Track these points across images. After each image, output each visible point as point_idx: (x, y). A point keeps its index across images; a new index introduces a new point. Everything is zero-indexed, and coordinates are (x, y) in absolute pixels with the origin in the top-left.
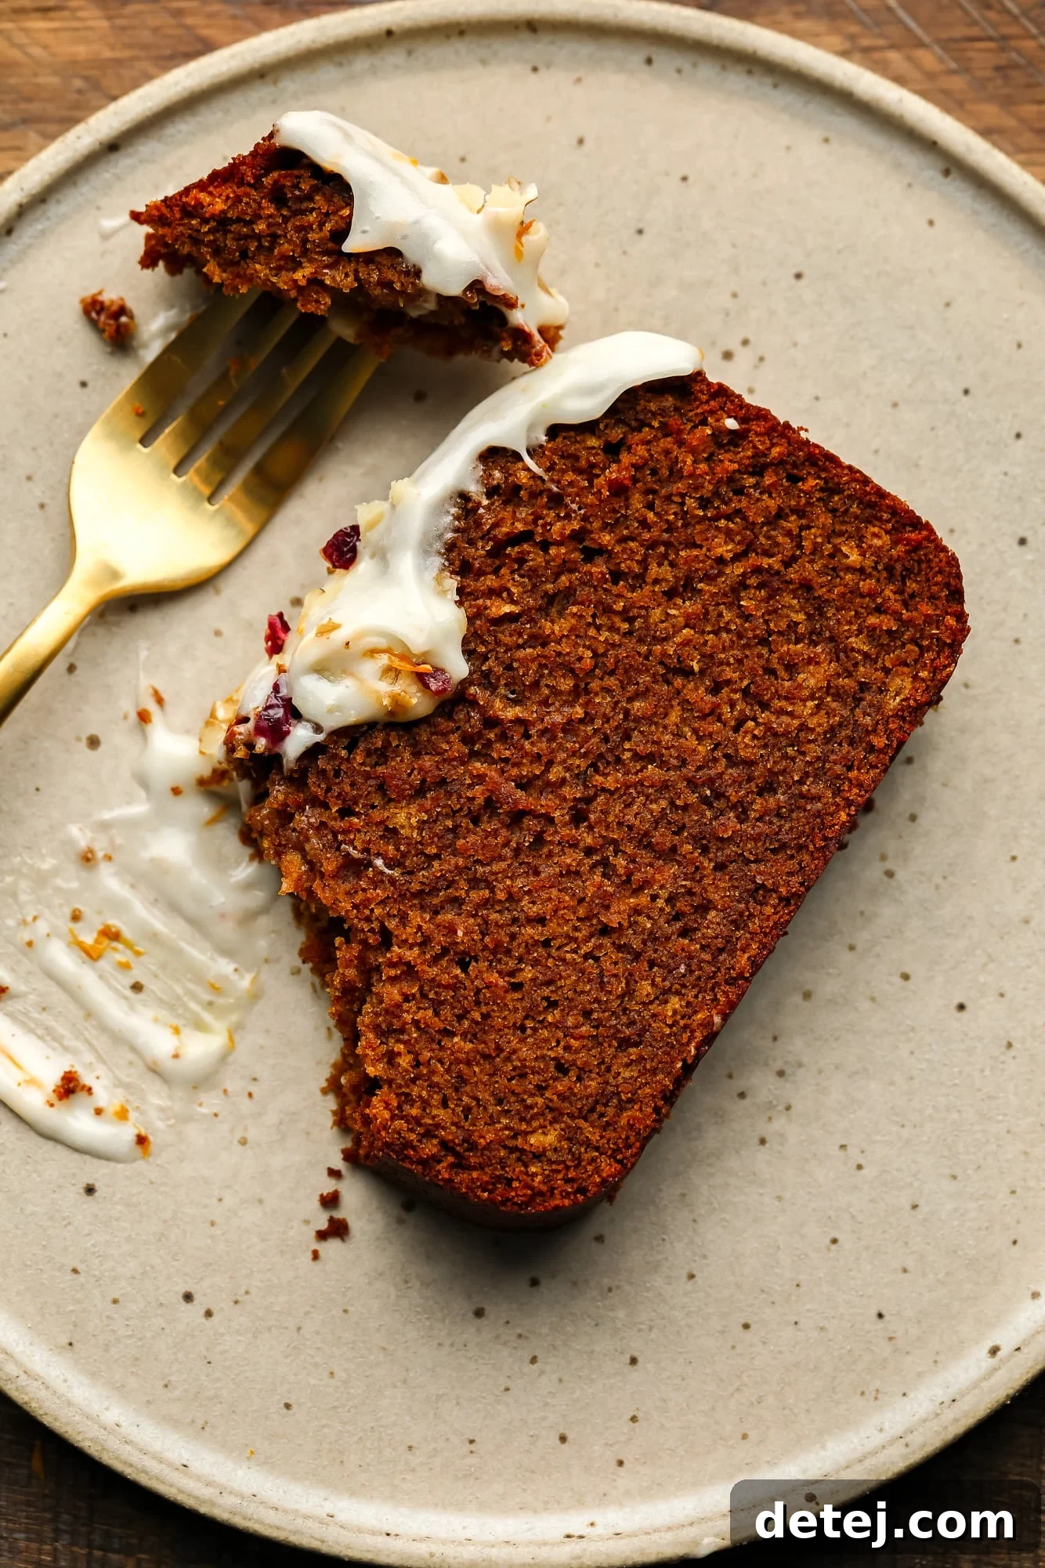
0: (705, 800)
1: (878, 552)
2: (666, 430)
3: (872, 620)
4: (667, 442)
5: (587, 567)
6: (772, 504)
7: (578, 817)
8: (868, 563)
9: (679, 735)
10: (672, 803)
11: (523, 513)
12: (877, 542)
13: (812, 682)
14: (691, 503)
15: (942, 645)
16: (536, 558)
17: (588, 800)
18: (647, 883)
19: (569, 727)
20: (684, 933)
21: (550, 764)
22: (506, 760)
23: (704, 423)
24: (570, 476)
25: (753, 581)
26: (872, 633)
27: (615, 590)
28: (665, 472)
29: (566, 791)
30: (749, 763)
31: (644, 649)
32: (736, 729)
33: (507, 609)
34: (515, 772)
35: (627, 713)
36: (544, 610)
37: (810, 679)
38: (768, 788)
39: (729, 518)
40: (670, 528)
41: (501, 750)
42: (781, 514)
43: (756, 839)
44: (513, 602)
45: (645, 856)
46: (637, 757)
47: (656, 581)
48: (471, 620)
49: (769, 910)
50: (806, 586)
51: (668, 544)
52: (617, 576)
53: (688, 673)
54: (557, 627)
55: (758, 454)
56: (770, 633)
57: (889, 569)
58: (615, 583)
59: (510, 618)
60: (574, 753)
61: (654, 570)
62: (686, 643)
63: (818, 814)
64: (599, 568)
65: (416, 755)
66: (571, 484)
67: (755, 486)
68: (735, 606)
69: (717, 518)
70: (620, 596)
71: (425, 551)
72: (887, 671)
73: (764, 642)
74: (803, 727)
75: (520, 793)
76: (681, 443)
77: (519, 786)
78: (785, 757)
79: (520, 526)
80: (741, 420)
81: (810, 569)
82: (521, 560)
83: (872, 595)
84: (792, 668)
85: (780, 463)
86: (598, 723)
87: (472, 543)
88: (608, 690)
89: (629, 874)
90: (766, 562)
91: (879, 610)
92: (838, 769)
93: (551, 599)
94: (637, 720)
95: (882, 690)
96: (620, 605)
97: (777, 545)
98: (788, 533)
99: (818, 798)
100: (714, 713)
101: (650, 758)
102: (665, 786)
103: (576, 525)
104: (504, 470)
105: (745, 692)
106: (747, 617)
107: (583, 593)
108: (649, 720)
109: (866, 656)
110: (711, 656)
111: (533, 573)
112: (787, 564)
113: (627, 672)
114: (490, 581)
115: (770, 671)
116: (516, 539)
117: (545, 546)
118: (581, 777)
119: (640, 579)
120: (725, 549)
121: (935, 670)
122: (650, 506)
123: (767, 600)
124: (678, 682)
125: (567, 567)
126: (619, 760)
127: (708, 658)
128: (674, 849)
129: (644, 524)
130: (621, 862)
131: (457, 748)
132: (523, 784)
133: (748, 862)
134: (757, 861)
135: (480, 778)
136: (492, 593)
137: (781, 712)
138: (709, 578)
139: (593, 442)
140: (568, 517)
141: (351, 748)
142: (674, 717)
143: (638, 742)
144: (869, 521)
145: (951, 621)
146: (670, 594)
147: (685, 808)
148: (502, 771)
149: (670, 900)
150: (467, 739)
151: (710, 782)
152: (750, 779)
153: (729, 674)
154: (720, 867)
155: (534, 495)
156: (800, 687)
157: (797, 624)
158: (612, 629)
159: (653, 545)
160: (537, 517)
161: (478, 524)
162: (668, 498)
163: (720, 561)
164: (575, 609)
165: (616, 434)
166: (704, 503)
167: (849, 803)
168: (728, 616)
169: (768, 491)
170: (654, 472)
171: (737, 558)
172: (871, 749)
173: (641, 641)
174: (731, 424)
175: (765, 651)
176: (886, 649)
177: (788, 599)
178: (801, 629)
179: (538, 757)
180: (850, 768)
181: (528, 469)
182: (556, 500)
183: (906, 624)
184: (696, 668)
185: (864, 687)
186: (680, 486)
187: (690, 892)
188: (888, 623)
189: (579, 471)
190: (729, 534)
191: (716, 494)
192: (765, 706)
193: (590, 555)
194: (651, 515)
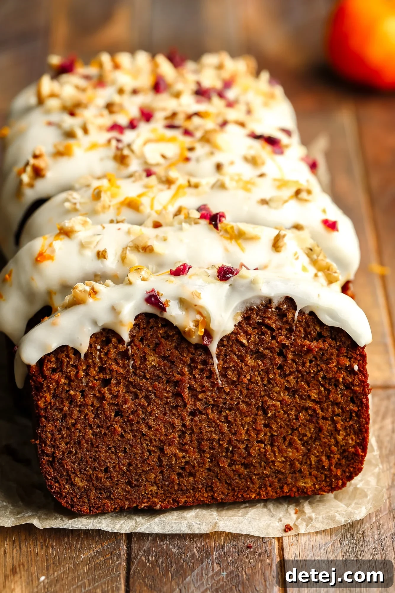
0: (227, 449)
1: (347, 443)
2: (339, 349)
3: (324, 458)
4: (335, 352)
5: (276, 356)
6: (339, 400)
7: (193, 414)
8: (342, 443)
9: (243, 426)
10: (219, 440)
11: (279, 324)
12: (350, 441)
13: (291, 454)
14: (321, 374)
15: (331, 485)
16: (267, 338)
17: (201, 413)
18: (186, 451)
19: (220, 390)
20: (179, 475)
21: (204, 392)
22: (195, 377)
23: (350, 358)
24: (302, 329)
25: (310, 412)
26: (320, 461)
27: (275, 370)
28: (325, 358)
29: (198, 404)
30: (249, 454)
31: (263, 394)
32: (258, 442)
33: (245, 341)
34: (193, 383)
35: (238, 403)
36: (252, 353)
37: (290, 453)
38: (246, 466)
39: (325, 389)
40: (309, 373)
41: (197, 373)
42: (338, 404)
43: (226, 474)
44: (248, 341)
45: (195, 444)
46: (226, 417)
47: (288, 381)
48: (233, 333)
49: (206, 495)
50: (320, 430)
51: (303, 376)
52: (281, 367)
53: (265, 413)
54: (250, 362)
55: (352, 383)
56: (297, 429)
57: (344, 451)
58: (278, 369)
59: (242, 345)
60: (212, 397)
61: (291, 378)
62: (275, 406)
63: (248, 488)
64: (279, 360)
65: (176, 348)
66: (299, 332)
67: (341, 389)
68: (298, 412)
69: (323, 385)
70: (275, 373)
71: (244, 302)
72: (310, 474)
73: (293, 429)
74: (273, 462)
75: (187, 390)
76: (338, 356)
77: (190, 388)
78: (260, 463)
79: (274, 326)
80: (359, 370)
81: (327, 426)
82: (263, 334)
83: (332, 452)
84: (290, 445)
85: (354, 392)
86: (228, 397)
87: (257, 314)
88: (241, 392)
89: (186, 444)
90: (319, 411)
91: (329, 458)
92: (268, 483)
93: (258, 352)
94: (238, 409)
95: (303, 477)
96: (271, 376)
97: (328, 411)
98: (333, 412)
99: (253, 483)
100: (258, 432)
101: (228, 422)
102: (222, 433)
103: (287, 343)
104: (288, 308)
105: (272, 436)
106: (297, 418)
107: (267, 361)
108: (241, 413)
109: (311, 464)
110: (276, 417)
111: (262, 341)
112: (324, 418)
113: (252, 394)
114: (249, 329)
115: (285, 439)
116: (268, 327)
117: (273, 338)
118: (207, 405)
119: (285, 376)
120: (314, 395)
121: (321, 489)
122: (311, 361)
123: (307, 420)
124: (260, 413)
125: (271, 349)
126: (221, 412)
127: (274, 416)
128: (204, 452)
129: (304, 364)
130: (188, 438)
131: (187, 360)
132: (191, 388)
133: (217, 477)
134: (219, 480)
135: (182, 374)
136: (246, 333)
137: (274, 452)
138: (301, 398)
139: (318, 328)
140: (288, 338)
141: (163, 326)
142: (248, 419)
143: (231, 415)
144: (355, 433)
145: (340, 482)
146: (287, 389)
147: (221, 445)
148: (190, 379)
149: (187, 463)
150: (193, 360)
151: (235, 447)
152: (244, 458)
153: (274, 427)
154: (209, 470)
155: (287, 322)
156: (286, 451)
157: (306, 436)
158: (262, 379)
159: (299, 371)
160: (281, 328)
161: (265, 312)
162: (318, 365)
163: (309, 397)
164: (260, 363)
165: (325, 334)
166: (324, 378)
167: (259, 494)
168: (293, 412)
169: (343, 395)
170: (323, 355)
171: (314, 401)
172: (282, 488)
173: (265, 391)
174: (356, 368)
175: (290, 432)
176: (317, 469)
177: (312, 426)
178: (305, 438)
179: (202, 386)
180: (270, 486)
181: (294, 315)
182: (290, 331)
183: (330, 470)
184: (269, 415)
185: (300, 471)
186: (324, 366)
187: (194, 467)
188: (326, 464)
189: (305, 331)
190: (320, 393)
191: (330, 379)
192: (272, 445)
193: (281, 354)
194: (308, 364)
